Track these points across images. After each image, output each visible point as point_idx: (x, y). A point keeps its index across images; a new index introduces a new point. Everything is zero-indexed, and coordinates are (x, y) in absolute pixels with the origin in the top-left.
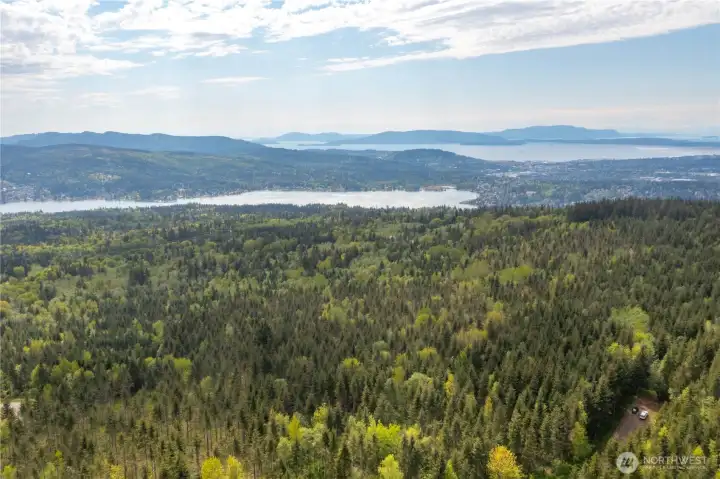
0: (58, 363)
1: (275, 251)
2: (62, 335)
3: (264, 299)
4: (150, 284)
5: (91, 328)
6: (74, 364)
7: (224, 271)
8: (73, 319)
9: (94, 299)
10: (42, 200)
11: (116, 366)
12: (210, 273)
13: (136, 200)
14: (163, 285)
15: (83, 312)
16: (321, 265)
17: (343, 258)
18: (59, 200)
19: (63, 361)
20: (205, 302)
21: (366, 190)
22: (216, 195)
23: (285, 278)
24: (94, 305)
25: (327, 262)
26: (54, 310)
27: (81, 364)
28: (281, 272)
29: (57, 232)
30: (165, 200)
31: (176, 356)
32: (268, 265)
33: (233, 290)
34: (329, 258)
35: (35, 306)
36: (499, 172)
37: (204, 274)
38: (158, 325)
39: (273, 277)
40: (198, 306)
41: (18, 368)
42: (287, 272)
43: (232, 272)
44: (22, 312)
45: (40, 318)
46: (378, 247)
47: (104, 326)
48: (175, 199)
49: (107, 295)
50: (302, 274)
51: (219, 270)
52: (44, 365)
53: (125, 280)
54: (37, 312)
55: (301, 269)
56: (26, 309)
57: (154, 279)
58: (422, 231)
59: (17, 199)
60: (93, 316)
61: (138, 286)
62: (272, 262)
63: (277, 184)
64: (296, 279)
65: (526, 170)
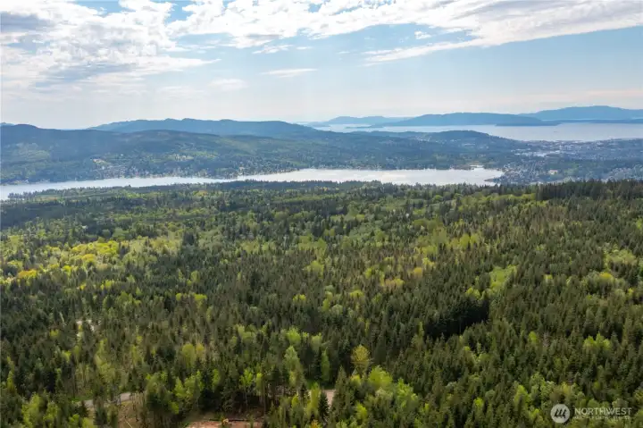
0: (120, 295)
1: (296, 221)
2: (128, 278)
3: (274, 256)
4: (197, 245)
5: (148, 274)
6: (130, 295)
7: (255, 235)
8: (138, 267)
9: (156, 254)
10: (132, 177)
11: (156, 297)
12: (244, 238)
13: (204, 176)
14: (206, 246)
15: (146, 264)
16: (326, 232)
17: (345, 227)
18: (145, 177)
19: (123, 293)
20: (233, 259)
21: (401, 169)
22: (271, 173)
23: (298, 242)
24: (154, 258)
25: (332, 230)
26: (126, 262)
27: (134, 296)
28: (296, 237)
29: (138, 202)
30: (228, 177)
31: (197, 293)
32: (288, 232)
33: (256, 250)
34: (334, 227)
35: (114, 258)
36: (527, 152)
37: (239, 238)
38: (194, 274)
39: (289, 241)
40: (226, 260)
41: (95, 297)
42: (300, 237)
43: (259, 237)
44: (104, 262)
45: (116, 267)
46: (376, 219)
47: (158, 273)
48: (235, 176)
49: (165, 252)
50: (310, 239)
51: (251, 236)
52: (111, 296)
53: (179, 242)
54: (115, 263)
55: (311, 235)
56: (108, 260)
57: (201, 242)
58: (421, 206)
59: (112, 176)
60: (152, 266)
61: (188, 246)
62: (292, 229)
63: (323, 163)
64: (306, 243)
65: (555, 150)
